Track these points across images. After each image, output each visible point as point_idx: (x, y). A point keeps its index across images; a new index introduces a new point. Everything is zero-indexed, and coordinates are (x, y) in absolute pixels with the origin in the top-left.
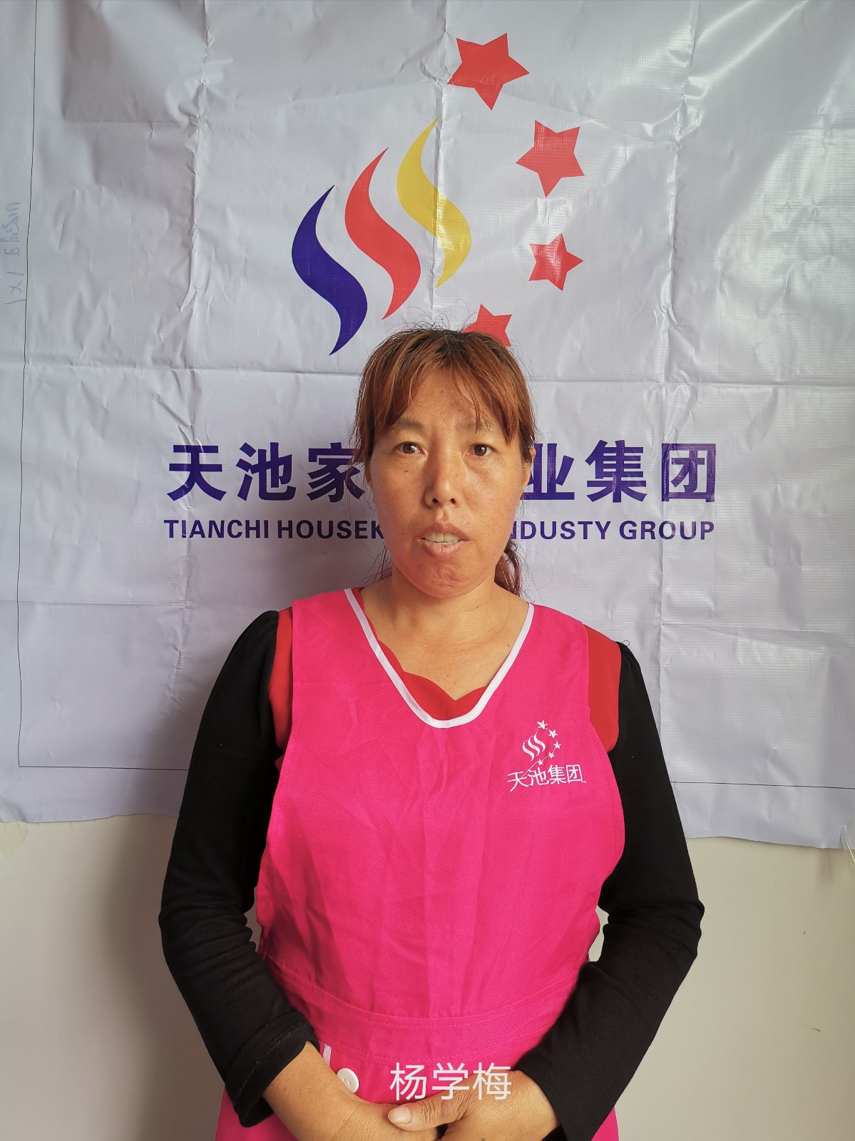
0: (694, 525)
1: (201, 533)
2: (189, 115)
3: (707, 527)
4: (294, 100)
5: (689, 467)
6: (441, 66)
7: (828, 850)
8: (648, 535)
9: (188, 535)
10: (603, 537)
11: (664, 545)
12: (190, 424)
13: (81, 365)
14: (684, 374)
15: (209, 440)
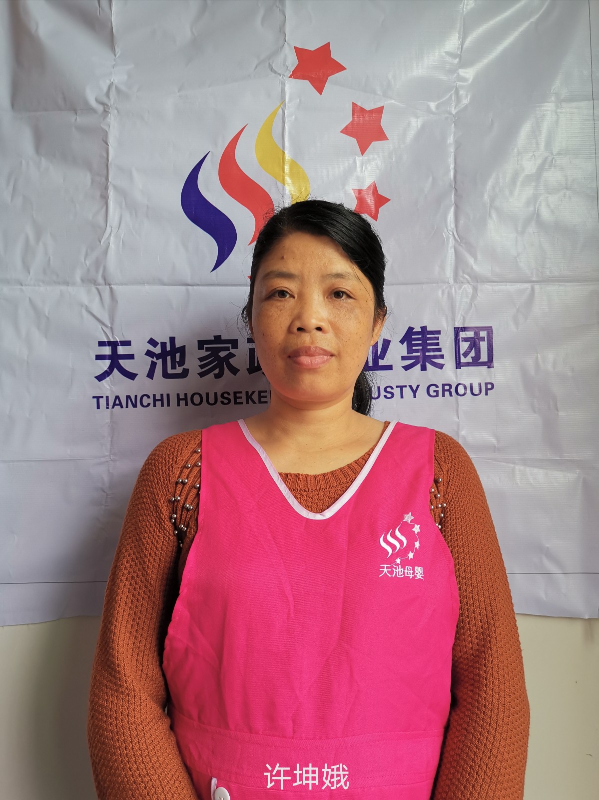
0: (480, 385)
1: (121, 405)
2: (103, 104)
3: (489, 386)
4: (179, 92)
5: (474, 343)
6: (284, 65)
7: (589, 619)
8: (447, 393)
9: (110, 407)
10: (415, 397)
11: (459, 400)
12: (110, 326)
13: (29, 285)
14: (467, 277)
15: (124, 337)
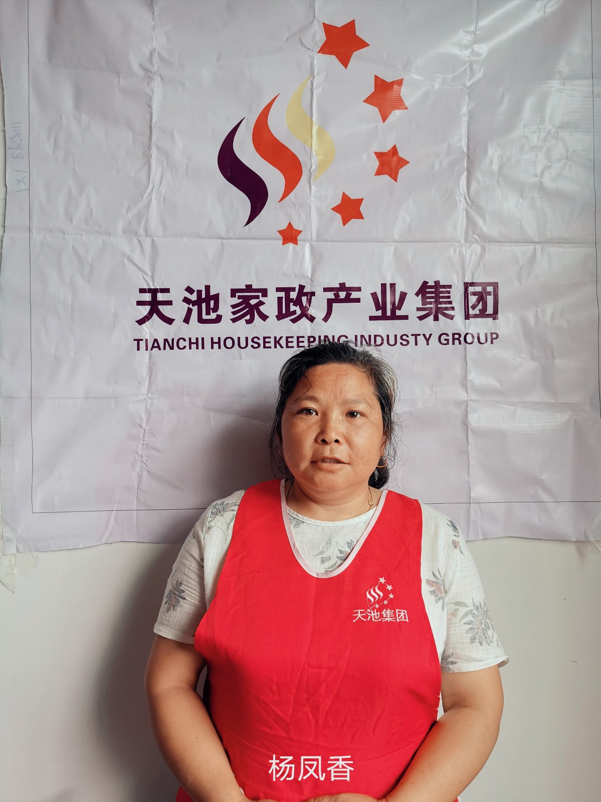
0: (486, 335)
1: (159, 347)
2: (147, 70)
3: (494, 336)
4: (217, 62)
5: (481, 297)
6: (313, 41)
8: (457, 342)
10: (428, 344)
11: (467, 349)
12: (150, 274)
13: (71, 234)
14: (477, 237)
15: (163, 285)
